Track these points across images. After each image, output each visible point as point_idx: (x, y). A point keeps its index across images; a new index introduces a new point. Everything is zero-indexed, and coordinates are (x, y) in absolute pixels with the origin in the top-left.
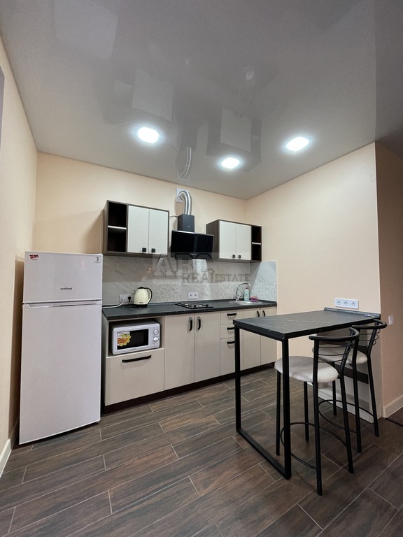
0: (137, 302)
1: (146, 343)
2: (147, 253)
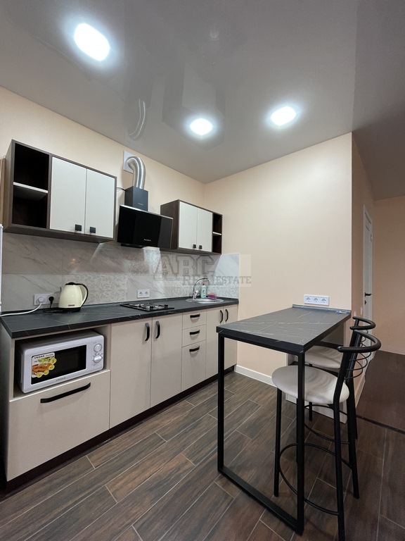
0: (64, 305)
2: (82, 232)
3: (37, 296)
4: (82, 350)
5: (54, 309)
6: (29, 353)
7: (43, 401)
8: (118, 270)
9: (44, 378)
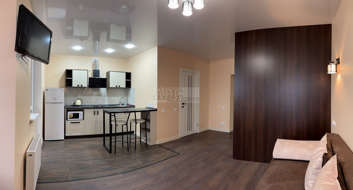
0: (77, 104)
1: (78, 118)
2: (79, 86)
3: (71, 102)
4: (78, 114)
5: (75, 105)
6: (68, 112)
7: (71, 123)
8: (92, 95)
9: (71, 118)
